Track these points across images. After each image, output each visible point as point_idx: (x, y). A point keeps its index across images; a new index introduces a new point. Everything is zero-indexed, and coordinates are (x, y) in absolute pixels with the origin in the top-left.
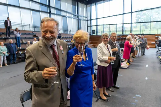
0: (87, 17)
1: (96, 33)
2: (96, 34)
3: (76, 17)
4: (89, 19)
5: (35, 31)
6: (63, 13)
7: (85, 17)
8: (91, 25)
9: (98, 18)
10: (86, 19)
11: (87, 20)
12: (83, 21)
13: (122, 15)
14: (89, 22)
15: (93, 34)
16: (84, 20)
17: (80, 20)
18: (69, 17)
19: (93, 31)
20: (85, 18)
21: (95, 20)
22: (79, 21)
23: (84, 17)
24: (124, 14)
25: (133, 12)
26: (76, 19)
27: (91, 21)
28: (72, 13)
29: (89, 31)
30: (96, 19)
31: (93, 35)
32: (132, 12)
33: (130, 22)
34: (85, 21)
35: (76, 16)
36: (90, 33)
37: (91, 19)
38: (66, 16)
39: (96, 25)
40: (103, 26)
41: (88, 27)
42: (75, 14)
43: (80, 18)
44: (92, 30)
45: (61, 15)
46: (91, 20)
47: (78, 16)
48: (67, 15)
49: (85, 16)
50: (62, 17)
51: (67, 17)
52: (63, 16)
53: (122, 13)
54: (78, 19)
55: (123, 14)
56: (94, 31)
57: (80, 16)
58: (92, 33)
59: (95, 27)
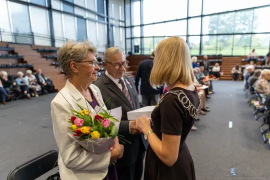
0: (125, 22)
1: (140, 51)
2: (139, 53)
3: (104, 20)
4: (128, 24)
5: (16, 43)
6: (78, 12)
7: (122, 21)
8: (133, 37)
9: (144, 24)
10: (123, 25)
11: (125, 27)
12: (118, 29)
13: (186, 20)
14: (128, 30)
15: (135, 52)
16: (120, 27)
17: (112, 26)
18: (90, 20)
19: (135, 46)
20: (121, 23)
21: (139, 27)
22: (109, 27)
23: (120, 21)
24: (190, 18)
25: (204, 16)
26: (105, 24)
27: (132, 29)
28: (96, 11)
29: (129, 46)
30: (142, 25)
31: (136, 54)
32: (202, 16)
33: (200, 34)
34: (121, 29)
35: (104, 18)
36: (130, 51)
37: (133, 25)
38: (85, 17)
39: (142, 37)
40: (152, 39)
41: (126, 39)
42: (102, 15)
43: (111, 22)
44: (133, 44)
45: (73, 15)
46: (132, 27)
47: (108, 19)
48: (87, 15)
49: (121, 19)
50: (76, 18)
51: (86, 19)
52: (78, 17)
53: (186, 17)
54: (108, 25)
55: (188, 18)
56: (138, 46)
57: (112, 19)
58: (133, 51)
59: (139, 40)
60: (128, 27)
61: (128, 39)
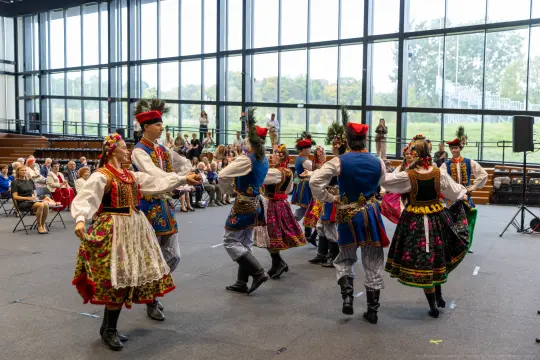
0: (16, 64)
4: (21, 69)
7: (8, 62)
8: (28, 95)
11: (16, 74)
14: (21, 80)
16: (6, 73)
19: (31, 114)
20: (7, 65)
23: (5, 61)
27: (27, 79)
30: (42, 73)
37: (27, 70)
41: (17, 98)
44: (28, 112)
46: (27, 75)
49: (7, 59)
59: (38, 100)
60: (20, 74)
61: (21, 98)
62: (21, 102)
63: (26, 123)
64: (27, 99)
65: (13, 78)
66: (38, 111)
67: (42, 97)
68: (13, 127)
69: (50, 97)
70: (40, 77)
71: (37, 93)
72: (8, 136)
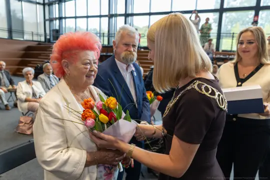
4: (46, 1)
8: (51, 18)
10: (42, 2)
11: (44, 4)
14: (47, 8)
16: (37, 3)
19: (53, 30)
27: (51, 7)
29: (48, 32)
41: (45, 21)
44: (51, 29)
46: (50, 4)
56: (58, 31)
58: (52, 39)
59: (58, 21)
61: (47, 20)
62: (47, 23)
63: (50, 36)
64: (51, 20)
65: (42, 7)
66: (57, 28)
67: (60, 18)
68: (43, 39)
69: (65, 18)
70: (58, 4)
71: (57, 16)
72: (39, 44)
